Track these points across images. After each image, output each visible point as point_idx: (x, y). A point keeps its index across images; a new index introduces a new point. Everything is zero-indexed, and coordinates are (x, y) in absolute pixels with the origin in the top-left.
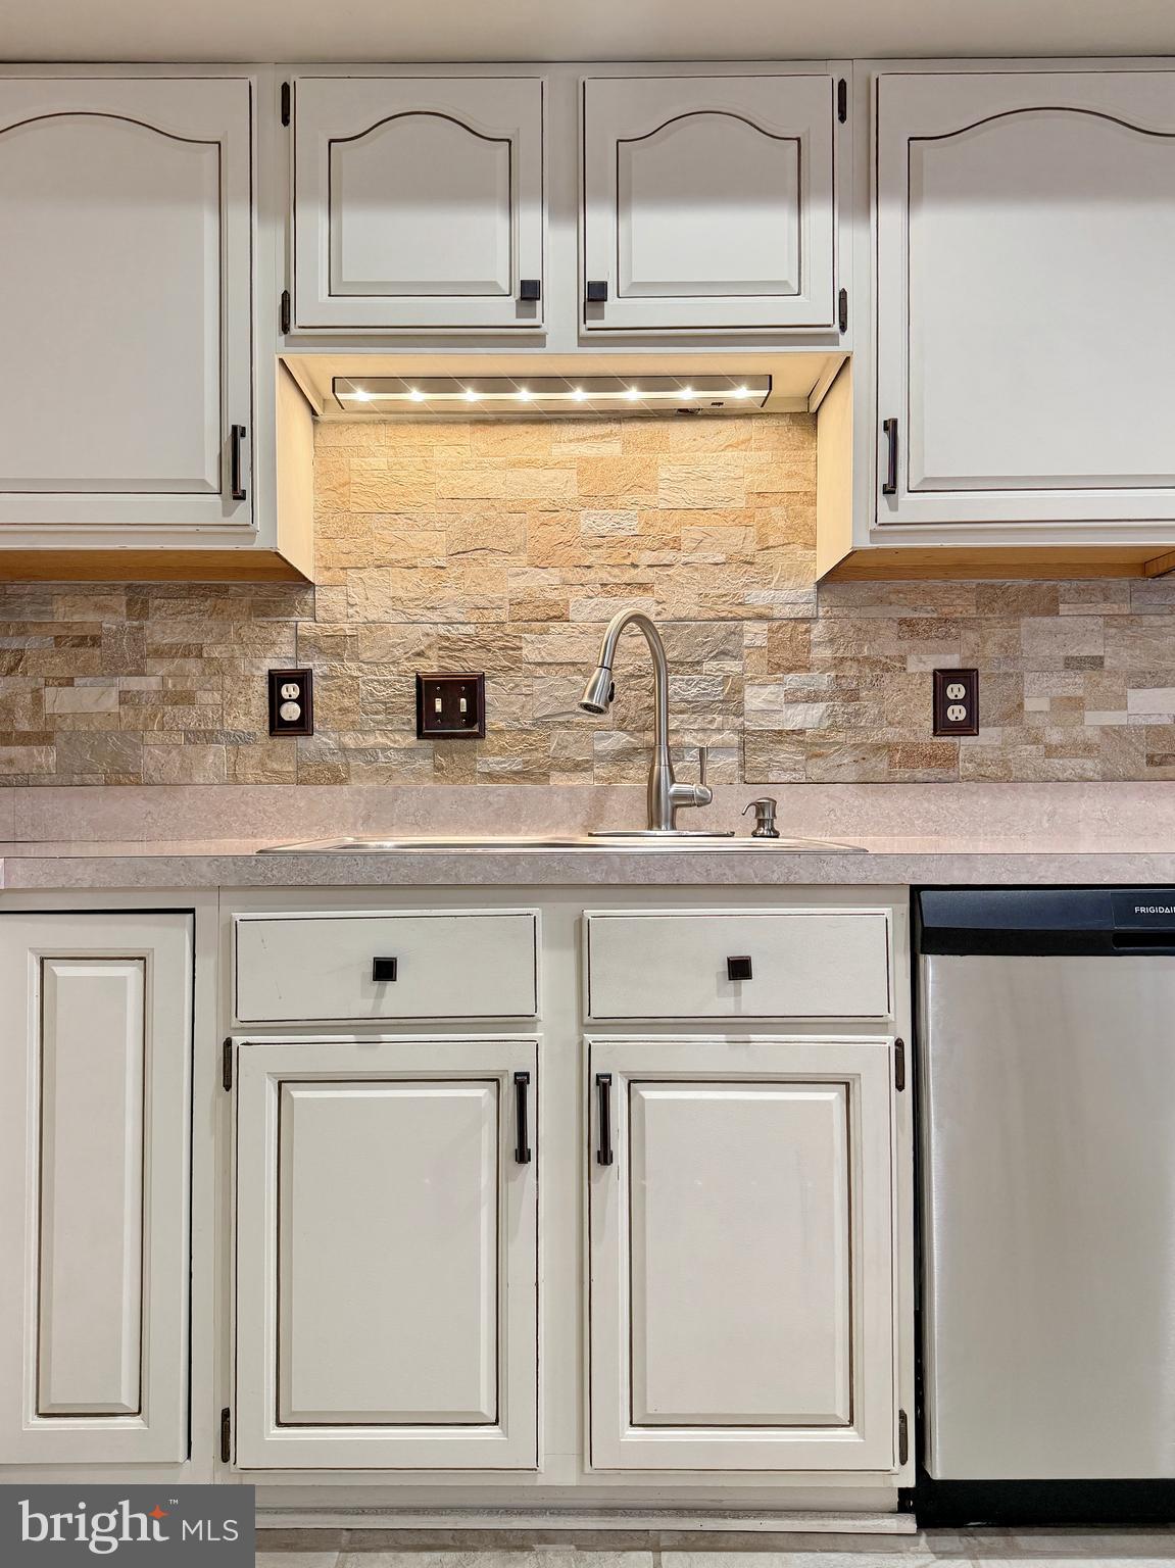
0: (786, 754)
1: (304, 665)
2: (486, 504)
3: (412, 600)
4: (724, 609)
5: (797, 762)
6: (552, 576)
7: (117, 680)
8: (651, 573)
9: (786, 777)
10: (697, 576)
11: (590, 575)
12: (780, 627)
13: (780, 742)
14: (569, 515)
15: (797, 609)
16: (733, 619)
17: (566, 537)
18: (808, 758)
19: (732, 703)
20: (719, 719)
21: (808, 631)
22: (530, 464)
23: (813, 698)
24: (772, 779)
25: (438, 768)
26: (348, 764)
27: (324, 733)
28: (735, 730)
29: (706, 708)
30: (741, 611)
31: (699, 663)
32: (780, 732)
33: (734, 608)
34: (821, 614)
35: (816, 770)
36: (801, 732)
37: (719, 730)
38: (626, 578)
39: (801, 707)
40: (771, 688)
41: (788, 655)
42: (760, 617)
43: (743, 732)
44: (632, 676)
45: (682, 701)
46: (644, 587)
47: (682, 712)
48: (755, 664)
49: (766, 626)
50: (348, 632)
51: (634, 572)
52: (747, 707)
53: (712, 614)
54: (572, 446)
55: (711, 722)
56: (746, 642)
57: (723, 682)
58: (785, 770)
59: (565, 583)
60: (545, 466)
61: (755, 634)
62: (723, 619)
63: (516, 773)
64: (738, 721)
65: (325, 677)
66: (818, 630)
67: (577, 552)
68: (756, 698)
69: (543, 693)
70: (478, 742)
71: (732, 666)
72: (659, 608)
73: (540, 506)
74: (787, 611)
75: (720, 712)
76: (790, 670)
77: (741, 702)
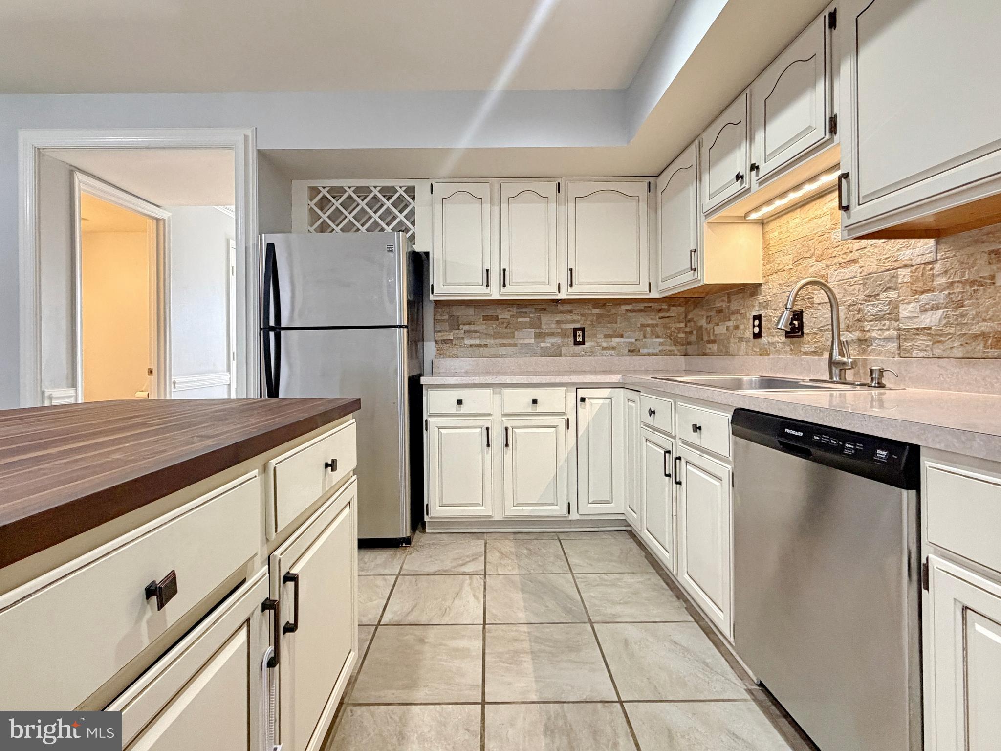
0: (922, 341)
1: (760, 312)
2: (803, 239)
3: (784, 283)
4: (888, 265)
5: (927, 346)
6: (822, 265)
7: (726, 322)
8: (857, 254)
9: (922, 354)
10: (876, 250)
11: (836, 260)
12: (916, 269)
13: (918, 334)
14: (829, 235)
15: (925, 257)
16: (893, 269)
17: (827, 245)
18: (934, 343)
19: (893, 314)
20: (887, 323)
21: (932, 269)
22: (815, 217)
23: (935, 308)
24: (914, 355)
25: (791, 350)
26: (769, 349)
27: (764, 337)
28: (895, 329)
29: (882, 318)
30: (896, 265)
31: (878, 295)
32: (918, 329)
33: (893, 263)
34: (938, 258)
35: (938, 351)
36: (929, 328)
37: (888, 329)
38: (848, 259)
39: (930, 313)
40: (912, 305)
41: (920, 284)
42: (906, 266)
43: (899, 329)
44: (851, 305)
45: (872, 315)
46: (855, 261)
47: (871, 321)
48: (905, 291)
49: (909, 270)
50: (769, 299)
51: (851, 255)
52: (901, 316)
53: (883, 269)
54: (830, 204)
55: (884, 325)
56: (900, 281)
57: (889, 304)
58: (921, 350)
59: (827, 266)
60: (820, 217)
61: (904, 275)
62: (888, 270)
63: (813, 352)
64: (896, 324)
65: (765, 317)
66: (938, 266)
67: (830, 251)
68: (905, 311)
69: (820, 316)
70: (802, 339)
71: (893, 295)
72: (861, 270)
73: (817, 235)
74: (919, 260)
75: (888, 320)
76: (922, 293)
77: (898, 313)
